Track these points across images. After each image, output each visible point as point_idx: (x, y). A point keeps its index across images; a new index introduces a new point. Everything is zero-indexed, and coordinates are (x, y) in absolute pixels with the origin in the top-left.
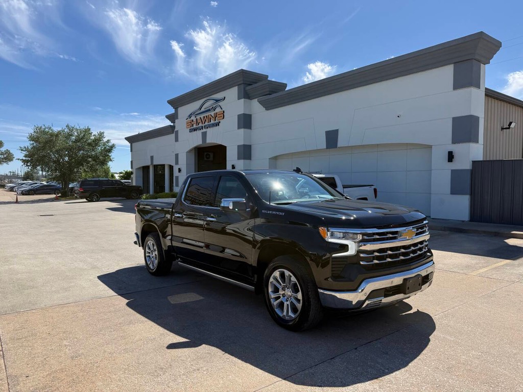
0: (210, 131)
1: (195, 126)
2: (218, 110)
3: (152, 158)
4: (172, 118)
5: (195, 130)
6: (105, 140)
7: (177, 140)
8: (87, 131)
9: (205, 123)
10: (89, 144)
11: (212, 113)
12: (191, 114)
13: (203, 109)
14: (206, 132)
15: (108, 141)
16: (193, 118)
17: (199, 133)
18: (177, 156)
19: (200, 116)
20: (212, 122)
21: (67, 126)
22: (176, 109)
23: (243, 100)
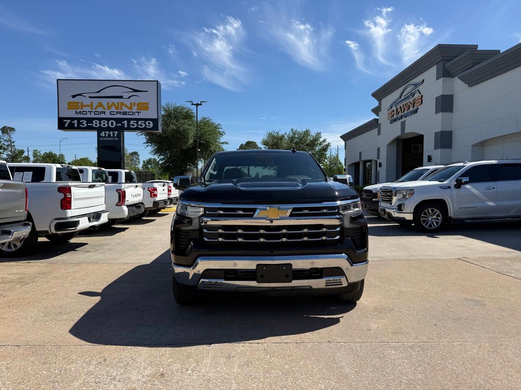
0: (409, 120)
1: (395, 117)
2: (417, 95)
3: (360, 153)
4: (376, 111)
5: (395, 120)
6: (321, 140)
7: (379, 133)
8: (307, 133)
9: (404, 112)
10: (308, 145)
11: (411, 100)
12: (392, 104)
13: (403, 97)
14: (405, 121)
15: (324, 141)
16: (394, 108)
17: (399, 123)
18: (379, 149)
19: (400, 105)
20: (411, 109)
21: (292, 130)
22: (380, 100)
23: (442, 79)
